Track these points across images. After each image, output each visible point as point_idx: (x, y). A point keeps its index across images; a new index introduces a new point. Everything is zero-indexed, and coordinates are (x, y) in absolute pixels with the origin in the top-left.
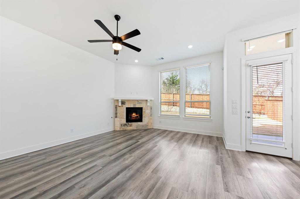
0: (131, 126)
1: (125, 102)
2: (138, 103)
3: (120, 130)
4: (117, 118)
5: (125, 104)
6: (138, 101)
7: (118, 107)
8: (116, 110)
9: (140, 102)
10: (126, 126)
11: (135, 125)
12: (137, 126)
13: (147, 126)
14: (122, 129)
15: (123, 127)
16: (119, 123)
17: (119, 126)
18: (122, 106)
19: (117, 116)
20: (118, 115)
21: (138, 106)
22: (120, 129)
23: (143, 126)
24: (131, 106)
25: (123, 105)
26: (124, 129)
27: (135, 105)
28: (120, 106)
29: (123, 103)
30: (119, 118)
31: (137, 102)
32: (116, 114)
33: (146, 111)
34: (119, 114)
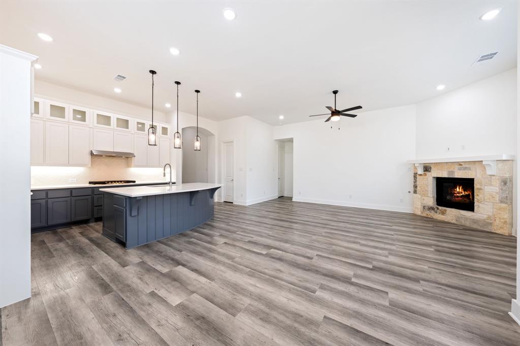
0: (443, 213)
1: (431, 168)
2: (460, 169)
3: (422, 215)
4: (416, 193)
5: (430, 171)
6: (462, 165)
7: (418, 176)
8: (415, 181)
9: (464, 166)
10: (433, 211)
11: (452, 215)
12: (458, 217)
13: (491, 224)
14: (424, 215)
15: (428, 212)
16: (420, 204)
17: (419, 207)
18: (425, 175)
19: (416, 191)
20: (418, 188)
21: (459, 174)
22: (422, 213)
23: (475, 221)
24: (445, 175)
25: (428, 173)
26: (429, 216)
27: (453, 172)
28: (421, 175)
29: (427, 169)
30: (420, 194)
31: (457, 167)
32: (415, 187)
33: (486, 187)
34: (420, 187)
